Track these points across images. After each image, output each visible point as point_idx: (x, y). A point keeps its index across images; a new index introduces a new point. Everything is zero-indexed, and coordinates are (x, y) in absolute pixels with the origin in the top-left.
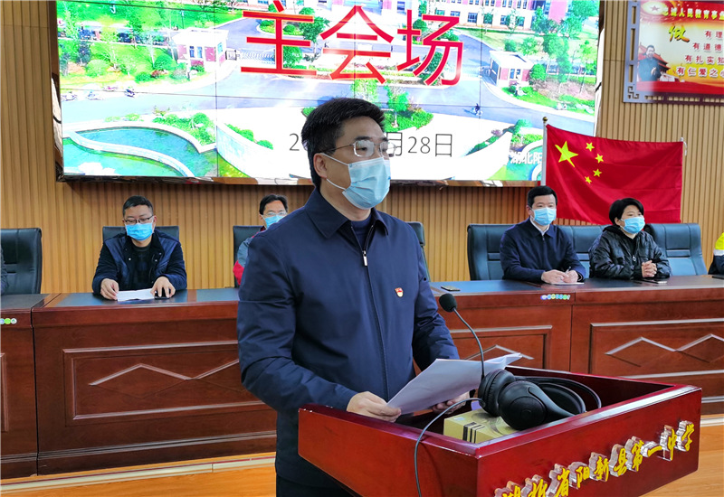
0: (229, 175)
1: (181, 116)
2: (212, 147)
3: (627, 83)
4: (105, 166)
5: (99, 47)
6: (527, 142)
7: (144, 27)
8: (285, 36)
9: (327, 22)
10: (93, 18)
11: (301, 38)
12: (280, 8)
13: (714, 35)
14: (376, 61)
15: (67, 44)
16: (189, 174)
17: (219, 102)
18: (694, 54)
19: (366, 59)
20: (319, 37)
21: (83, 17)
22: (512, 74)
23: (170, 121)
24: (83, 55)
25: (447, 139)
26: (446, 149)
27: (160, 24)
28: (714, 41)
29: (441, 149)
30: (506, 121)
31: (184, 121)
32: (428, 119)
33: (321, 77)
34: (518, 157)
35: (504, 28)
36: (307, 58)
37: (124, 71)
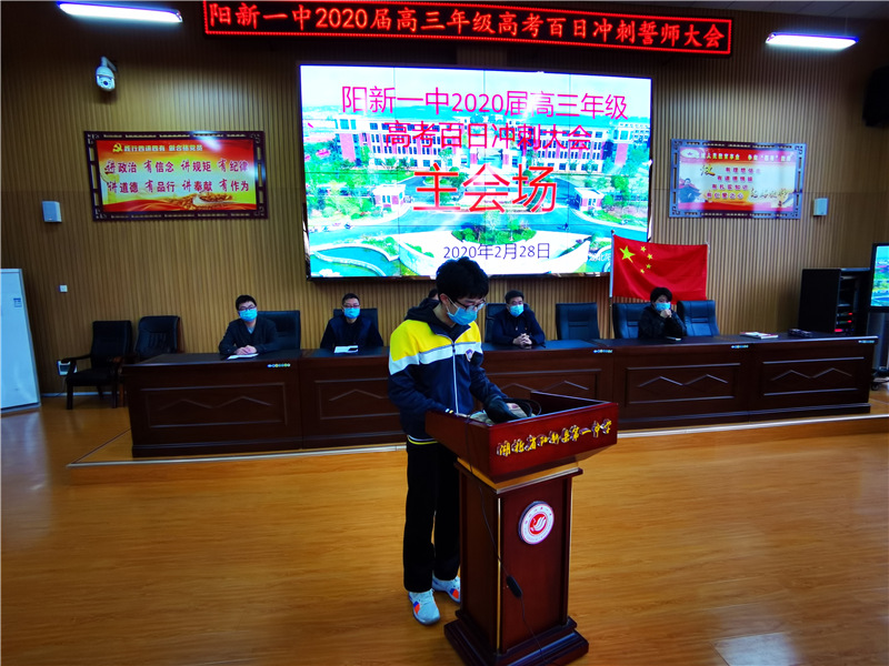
0: (407, 274)
1: (377, 238)
2: (396, 257)
3: (671, 204)
4: (334, 271)
5: (329, 200)
6: (601, 246)
7: (356, 186)
8: (440, 186)
9: (467, 175)
10: (326, 182)
11: (451, 187)
12: (438, 169)
13: (732, 170)
14: (499, 199)
15: (311, 198)
16: (384, 275)
17: (401, 230)
18: (718, 184)
19: (492, 198)
20: (462, 185)
21: (320, 182)
22: (590, 203)
23: (371, 243)
24: (321, 204)
25: (546, 247)
26: (546, 253)
27: (364, 183)
28: (732, 175)
29: (541, 253)
30: (586, 233)
31: (380, 242)
32: (533, 235)
33: (463, 211)
34: (594, 257)
35: (584, 172)
36: (454, 199)
37: (344, 213)
